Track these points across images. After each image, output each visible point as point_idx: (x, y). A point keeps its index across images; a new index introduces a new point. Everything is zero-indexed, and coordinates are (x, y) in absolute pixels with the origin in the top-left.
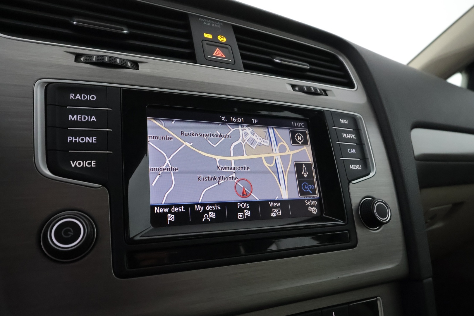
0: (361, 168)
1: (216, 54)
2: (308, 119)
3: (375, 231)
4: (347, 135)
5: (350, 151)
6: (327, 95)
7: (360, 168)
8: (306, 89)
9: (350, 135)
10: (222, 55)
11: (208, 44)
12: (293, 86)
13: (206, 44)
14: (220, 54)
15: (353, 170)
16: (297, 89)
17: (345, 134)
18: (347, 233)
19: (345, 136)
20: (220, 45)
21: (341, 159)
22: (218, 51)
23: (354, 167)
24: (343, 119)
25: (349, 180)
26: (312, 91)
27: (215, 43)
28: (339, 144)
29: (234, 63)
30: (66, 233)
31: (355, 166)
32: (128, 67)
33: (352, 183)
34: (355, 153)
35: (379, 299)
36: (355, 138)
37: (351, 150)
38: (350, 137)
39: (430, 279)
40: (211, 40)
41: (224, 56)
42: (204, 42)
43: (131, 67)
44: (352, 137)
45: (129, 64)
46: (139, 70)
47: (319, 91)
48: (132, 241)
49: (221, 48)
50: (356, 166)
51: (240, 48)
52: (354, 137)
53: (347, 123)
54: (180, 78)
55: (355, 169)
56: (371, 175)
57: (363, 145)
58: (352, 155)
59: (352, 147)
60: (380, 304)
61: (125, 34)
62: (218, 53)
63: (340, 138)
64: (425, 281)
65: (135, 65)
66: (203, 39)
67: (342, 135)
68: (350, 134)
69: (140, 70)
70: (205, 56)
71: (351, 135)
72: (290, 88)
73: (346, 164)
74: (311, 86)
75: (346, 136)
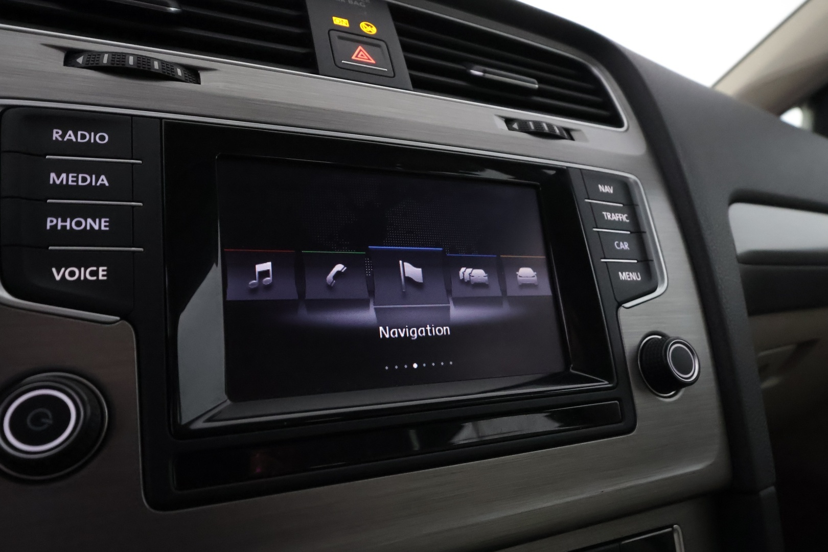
0: (640, 279)
1: (357, 57)
2: (538, 184)
3: (670, 399)
4: (613, 214)
5: (618, 245)
6: (572, 139)
7: (638, 278)
8: (532, 127)
9: (618, 216)
10: (369, 59)
11: (340, 38)
12: (509, 121)
13: (337, 38)
14: (366, 57)
15: (626, 281)
16: (515, 126)
17: (608, 213)
18: (616, 403)
19: (609, 217)
20: (365, 39)
21: (603, 260)
22: (361, 50)
23: (628, 276)
24: (604, 184)
25: (618, 302)
26: (545, 131)
27: (355, 37)
28: (598, 232)
29: (392, 75)
30: (37, 420)
31: (628, 274)
32: (176, 77)
33: (623, 307)
34: (629, 249)
35: (676, 530)
36: (628, 221)
37: (621, 243)
38: (619, 219)
39: (772, 489)
40: (346, 31)
41: (373, 61)
42: (332, 33)
43: (183, 79)
44: (622, 219)
45: (179, 72)
46: (200, 84)
47: (557, 131)
48: (186, 432)
49: (366, 46)
50: (630, 274)
51: (405, 48)
52: (625, 219)
53: (612, 192)
54: (287, 102)
55: (629, 279)
56: (659, 291)
57: (644, 235)
58: (623, 254)
59: (622, 238)
60: (678, 539)
61: (171, 14)
62: (361, 55)
63: (599, 221)
64: (763, 493)
65: (193, 74)
66: (331, 28)
67: (603, 215)
68: (618, 213)
69: (202, 83)
70: (336, 60)
71: (620, 215)
72: (502, 125)
73: (613, 271)
74: (542, 122)
75: (611, 217)
